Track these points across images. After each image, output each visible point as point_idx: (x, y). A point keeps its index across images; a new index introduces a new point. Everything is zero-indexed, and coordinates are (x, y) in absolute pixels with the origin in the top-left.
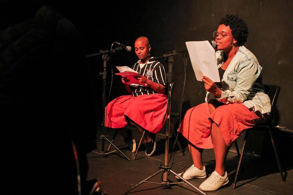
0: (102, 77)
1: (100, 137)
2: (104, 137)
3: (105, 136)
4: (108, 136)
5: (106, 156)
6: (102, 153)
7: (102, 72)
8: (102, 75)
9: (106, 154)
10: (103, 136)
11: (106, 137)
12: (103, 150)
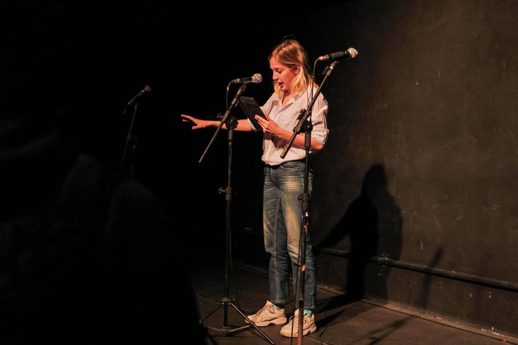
0: (225, 198)
1: (221, 302)
2: (228, 302)
3: (229, 300)
4: (234, 300)
5: (230, 335)
6: (224, 330)
7: (224, 188)
8: (224, 194)
9: (232, 331)
10: (225, 299)
11: (232, 302)
12: (226, 324)
